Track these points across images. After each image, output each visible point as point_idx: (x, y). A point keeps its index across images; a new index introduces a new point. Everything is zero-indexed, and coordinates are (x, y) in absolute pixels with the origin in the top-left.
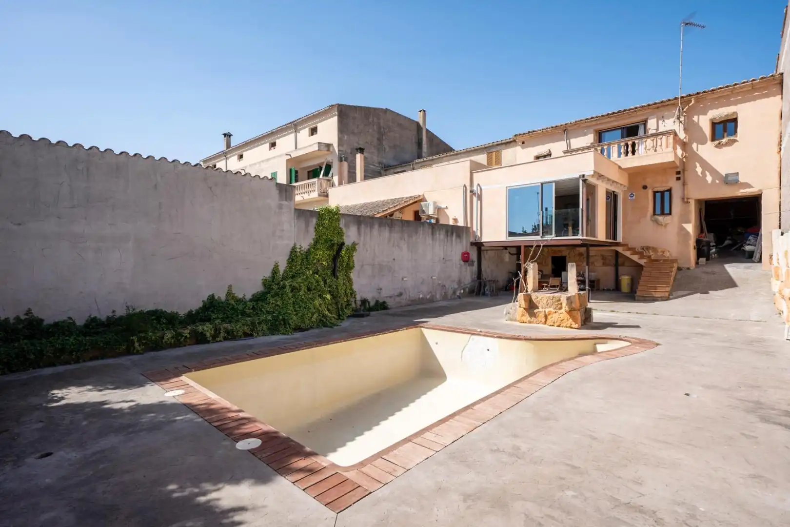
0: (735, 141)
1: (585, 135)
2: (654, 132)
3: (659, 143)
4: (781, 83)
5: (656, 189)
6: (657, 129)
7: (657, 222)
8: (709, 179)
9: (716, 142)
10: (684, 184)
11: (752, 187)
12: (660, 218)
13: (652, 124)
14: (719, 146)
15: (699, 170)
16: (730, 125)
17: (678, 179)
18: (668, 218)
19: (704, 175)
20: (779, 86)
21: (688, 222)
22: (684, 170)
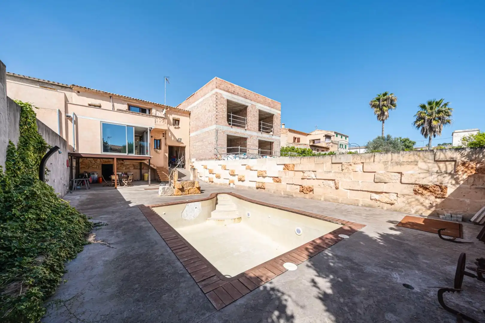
0: (179, 128)
1: (123, 104)
2: (155, 115)
3: (157, 121)
4: (190, 114)
5: (155, 139)
6: (156, 114)
7: (156, 152)
8: (173, 138)
9: (175, 126)
10: (166, 139)
11: (183, 144)
12: (158, 150)
13: (154, 111)
14: (175, 128)
15: (170, 135)
16: (177, 122)
17: (163, 136)
18: (160, 151)
19: (171, 137)
20: (188, 115)
21: (167, 153)
22: (166, 134)
